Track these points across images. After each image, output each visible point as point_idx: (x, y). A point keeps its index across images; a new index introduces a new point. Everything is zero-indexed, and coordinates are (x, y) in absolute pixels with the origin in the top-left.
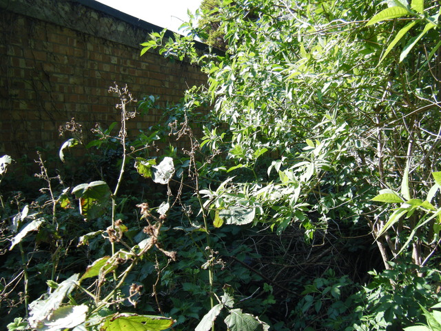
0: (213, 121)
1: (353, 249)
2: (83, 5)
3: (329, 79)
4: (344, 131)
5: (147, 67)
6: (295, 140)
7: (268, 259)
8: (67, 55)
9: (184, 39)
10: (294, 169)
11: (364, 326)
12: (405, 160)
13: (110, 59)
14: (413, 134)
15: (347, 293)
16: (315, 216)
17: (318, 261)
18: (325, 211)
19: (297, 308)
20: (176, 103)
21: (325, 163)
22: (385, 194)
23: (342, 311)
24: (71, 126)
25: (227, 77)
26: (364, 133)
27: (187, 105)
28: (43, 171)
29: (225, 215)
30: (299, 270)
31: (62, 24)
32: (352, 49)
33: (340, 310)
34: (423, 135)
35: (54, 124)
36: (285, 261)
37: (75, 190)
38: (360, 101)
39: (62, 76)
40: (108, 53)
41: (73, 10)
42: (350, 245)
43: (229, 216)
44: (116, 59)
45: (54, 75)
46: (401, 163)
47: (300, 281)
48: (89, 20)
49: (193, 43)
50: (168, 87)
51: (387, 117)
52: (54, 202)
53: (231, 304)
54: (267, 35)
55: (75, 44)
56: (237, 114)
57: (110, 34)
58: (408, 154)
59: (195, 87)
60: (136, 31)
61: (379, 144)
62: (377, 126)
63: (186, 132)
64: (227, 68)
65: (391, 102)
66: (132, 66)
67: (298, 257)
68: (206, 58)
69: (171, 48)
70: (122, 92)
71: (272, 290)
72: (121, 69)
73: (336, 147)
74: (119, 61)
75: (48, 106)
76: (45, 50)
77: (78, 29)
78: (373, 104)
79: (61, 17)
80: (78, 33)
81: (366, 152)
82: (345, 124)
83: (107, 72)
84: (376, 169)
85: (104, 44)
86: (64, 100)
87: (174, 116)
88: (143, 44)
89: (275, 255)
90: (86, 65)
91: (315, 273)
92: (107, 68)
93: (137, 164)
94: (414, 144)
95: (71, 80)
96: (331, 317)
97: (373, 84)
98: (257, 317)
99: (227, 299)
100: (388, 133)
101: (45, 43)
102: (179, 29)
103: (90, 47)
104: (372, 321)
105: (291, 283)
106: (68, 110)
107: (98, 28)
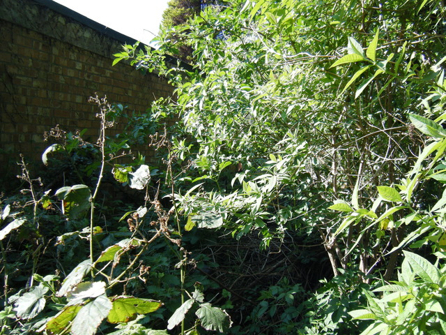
0: (179, 133)
1: (305, 261)
2: (51, 10)
3: (293, 103)
4: (304, 149)
5: (111, 74)
6: (256, 155)
7: (225, 269)
8: (31, 58)
9: (154, 52)
10: (257, 180)
11: (314, 328)
12: (356, 178)
13: (75, 65)
14: (364, 155)
15: (299, 300)
16: (273, 226)
17: (271, 272)
18: (283, 222)
19: (253, 314)
20: (142, 113)
21: (286, 177)
22: (338, 205)
23: (295, 315)
24: (56, 132)
25: (198, 93)
26: (321, 151)
27: (154, 116)
28: (25, 172)
29: (197, 220)
30: (254, 279)
31: (29, 27)
32: (314, 75)
33: (293, 314)
34: (373, 157)
35: (15, 126)
36: (241, 271)
37: (58, 192)
38: (318, 123)
39: (25, 79)
40: (73, 58)
41: (40, 13)
42: (303, 257)
43: (201, 220)
44: (81, 65)
45: (18, 77)
46: (353, 181)
47: (255, 290)
48: (56, 25)
49: (164, 57)
50: (130, 95)
51: (342, 138)
52: (36, 203)
53: (201, 300)
54: (234, 54)
55: (40, 48)
56: (202, 127)
57: (76, 39)
58: (359, 173)
59: (162, 98)
60: (102, 38)
61: (333, 163)
62: (333, 146)
63: (165, 143)
64: (199, 84)
65: (346, 126)
66: (96, 73)
67: (253, 267)
68: (174, 71)
69: (143, 60)
70: (101, 102)
71: (230, 296)
72: (86, 75)
73: (296, 163)
74: (83, 67)
75: (9, 108)
76: (9, 51)
77: (45, 33)
78: (330, 126)
79: (28, 20)
80: (45, 37)
81: (321, 169)
82: (305, 143)
83: (71, 78)
84: (330, 185)
85: (69, 49)
86: (27, 103)
87: (141, 125)
88: (116, 55)
89: (232, 265)
90: (50, 68)
91: (270, 283)
92: (71, 73)
93: (115, 171)
94: (365, 165)
95: (35, 84)
96: (284, 321)
97: (331, 108)
98: (224, 311)
99: (197, 295)
100: (342, 153)
101: (10, 45)
102: (150, 42)
103: (55, 51)
104: (321, 324)
105: (245, 292)
106: (30, 113)
107: (65, 33)
